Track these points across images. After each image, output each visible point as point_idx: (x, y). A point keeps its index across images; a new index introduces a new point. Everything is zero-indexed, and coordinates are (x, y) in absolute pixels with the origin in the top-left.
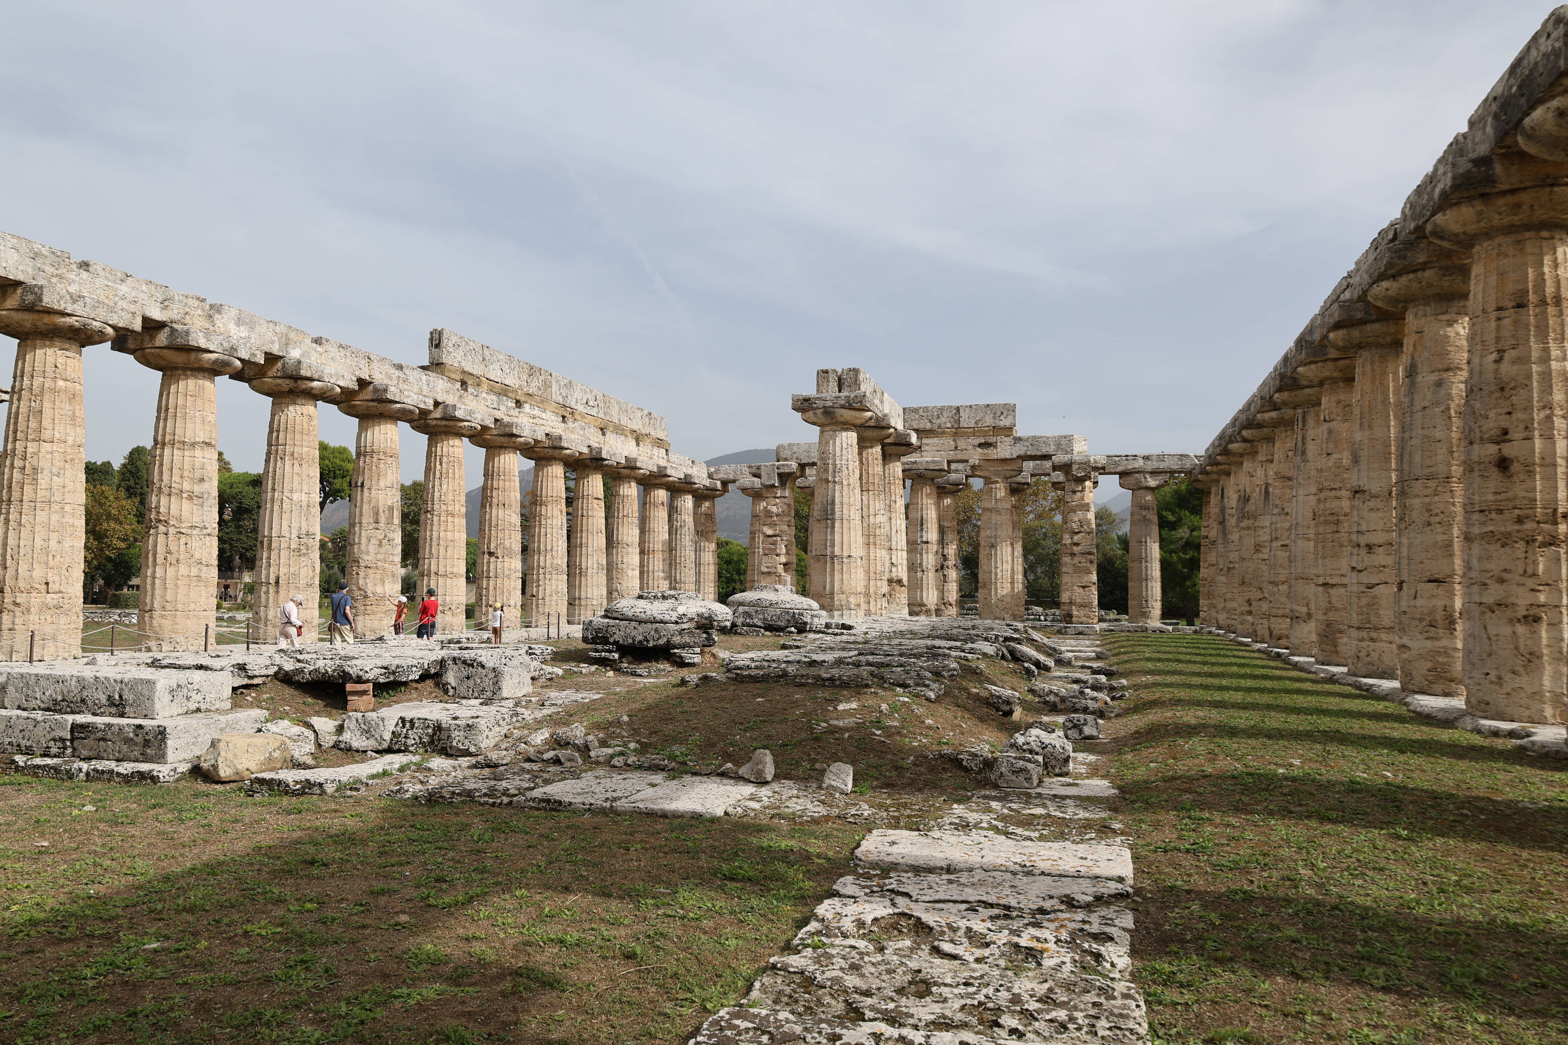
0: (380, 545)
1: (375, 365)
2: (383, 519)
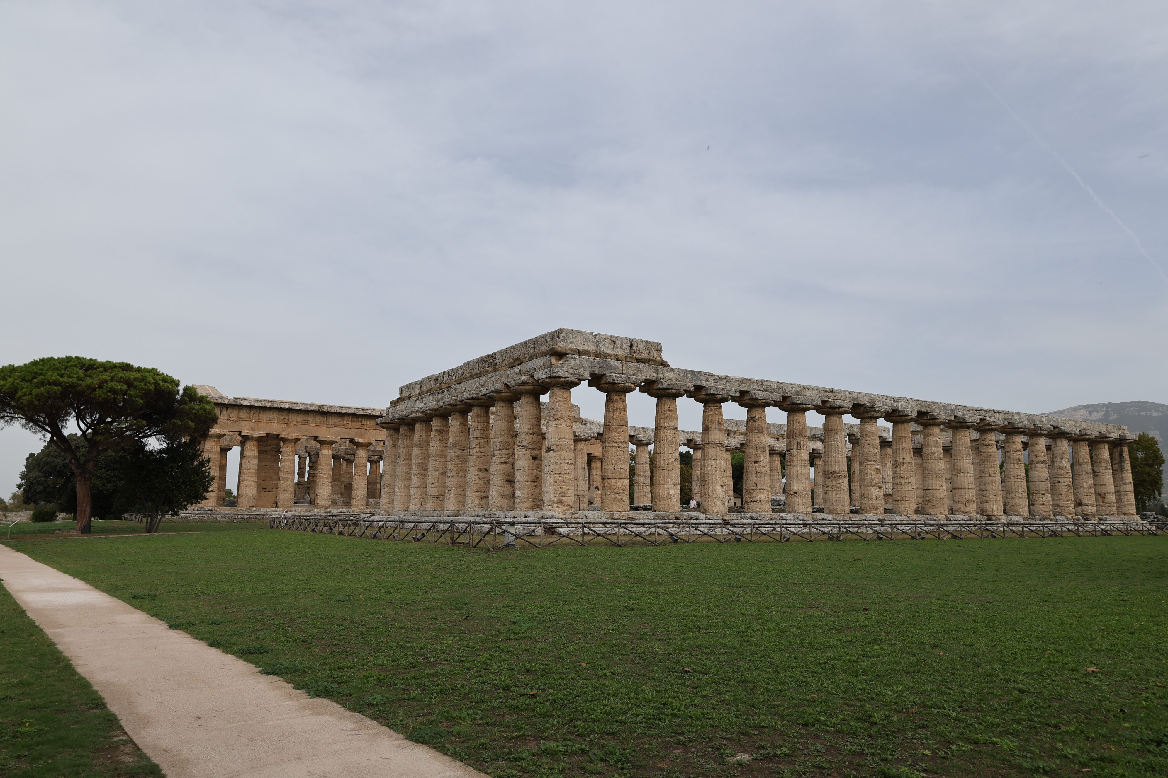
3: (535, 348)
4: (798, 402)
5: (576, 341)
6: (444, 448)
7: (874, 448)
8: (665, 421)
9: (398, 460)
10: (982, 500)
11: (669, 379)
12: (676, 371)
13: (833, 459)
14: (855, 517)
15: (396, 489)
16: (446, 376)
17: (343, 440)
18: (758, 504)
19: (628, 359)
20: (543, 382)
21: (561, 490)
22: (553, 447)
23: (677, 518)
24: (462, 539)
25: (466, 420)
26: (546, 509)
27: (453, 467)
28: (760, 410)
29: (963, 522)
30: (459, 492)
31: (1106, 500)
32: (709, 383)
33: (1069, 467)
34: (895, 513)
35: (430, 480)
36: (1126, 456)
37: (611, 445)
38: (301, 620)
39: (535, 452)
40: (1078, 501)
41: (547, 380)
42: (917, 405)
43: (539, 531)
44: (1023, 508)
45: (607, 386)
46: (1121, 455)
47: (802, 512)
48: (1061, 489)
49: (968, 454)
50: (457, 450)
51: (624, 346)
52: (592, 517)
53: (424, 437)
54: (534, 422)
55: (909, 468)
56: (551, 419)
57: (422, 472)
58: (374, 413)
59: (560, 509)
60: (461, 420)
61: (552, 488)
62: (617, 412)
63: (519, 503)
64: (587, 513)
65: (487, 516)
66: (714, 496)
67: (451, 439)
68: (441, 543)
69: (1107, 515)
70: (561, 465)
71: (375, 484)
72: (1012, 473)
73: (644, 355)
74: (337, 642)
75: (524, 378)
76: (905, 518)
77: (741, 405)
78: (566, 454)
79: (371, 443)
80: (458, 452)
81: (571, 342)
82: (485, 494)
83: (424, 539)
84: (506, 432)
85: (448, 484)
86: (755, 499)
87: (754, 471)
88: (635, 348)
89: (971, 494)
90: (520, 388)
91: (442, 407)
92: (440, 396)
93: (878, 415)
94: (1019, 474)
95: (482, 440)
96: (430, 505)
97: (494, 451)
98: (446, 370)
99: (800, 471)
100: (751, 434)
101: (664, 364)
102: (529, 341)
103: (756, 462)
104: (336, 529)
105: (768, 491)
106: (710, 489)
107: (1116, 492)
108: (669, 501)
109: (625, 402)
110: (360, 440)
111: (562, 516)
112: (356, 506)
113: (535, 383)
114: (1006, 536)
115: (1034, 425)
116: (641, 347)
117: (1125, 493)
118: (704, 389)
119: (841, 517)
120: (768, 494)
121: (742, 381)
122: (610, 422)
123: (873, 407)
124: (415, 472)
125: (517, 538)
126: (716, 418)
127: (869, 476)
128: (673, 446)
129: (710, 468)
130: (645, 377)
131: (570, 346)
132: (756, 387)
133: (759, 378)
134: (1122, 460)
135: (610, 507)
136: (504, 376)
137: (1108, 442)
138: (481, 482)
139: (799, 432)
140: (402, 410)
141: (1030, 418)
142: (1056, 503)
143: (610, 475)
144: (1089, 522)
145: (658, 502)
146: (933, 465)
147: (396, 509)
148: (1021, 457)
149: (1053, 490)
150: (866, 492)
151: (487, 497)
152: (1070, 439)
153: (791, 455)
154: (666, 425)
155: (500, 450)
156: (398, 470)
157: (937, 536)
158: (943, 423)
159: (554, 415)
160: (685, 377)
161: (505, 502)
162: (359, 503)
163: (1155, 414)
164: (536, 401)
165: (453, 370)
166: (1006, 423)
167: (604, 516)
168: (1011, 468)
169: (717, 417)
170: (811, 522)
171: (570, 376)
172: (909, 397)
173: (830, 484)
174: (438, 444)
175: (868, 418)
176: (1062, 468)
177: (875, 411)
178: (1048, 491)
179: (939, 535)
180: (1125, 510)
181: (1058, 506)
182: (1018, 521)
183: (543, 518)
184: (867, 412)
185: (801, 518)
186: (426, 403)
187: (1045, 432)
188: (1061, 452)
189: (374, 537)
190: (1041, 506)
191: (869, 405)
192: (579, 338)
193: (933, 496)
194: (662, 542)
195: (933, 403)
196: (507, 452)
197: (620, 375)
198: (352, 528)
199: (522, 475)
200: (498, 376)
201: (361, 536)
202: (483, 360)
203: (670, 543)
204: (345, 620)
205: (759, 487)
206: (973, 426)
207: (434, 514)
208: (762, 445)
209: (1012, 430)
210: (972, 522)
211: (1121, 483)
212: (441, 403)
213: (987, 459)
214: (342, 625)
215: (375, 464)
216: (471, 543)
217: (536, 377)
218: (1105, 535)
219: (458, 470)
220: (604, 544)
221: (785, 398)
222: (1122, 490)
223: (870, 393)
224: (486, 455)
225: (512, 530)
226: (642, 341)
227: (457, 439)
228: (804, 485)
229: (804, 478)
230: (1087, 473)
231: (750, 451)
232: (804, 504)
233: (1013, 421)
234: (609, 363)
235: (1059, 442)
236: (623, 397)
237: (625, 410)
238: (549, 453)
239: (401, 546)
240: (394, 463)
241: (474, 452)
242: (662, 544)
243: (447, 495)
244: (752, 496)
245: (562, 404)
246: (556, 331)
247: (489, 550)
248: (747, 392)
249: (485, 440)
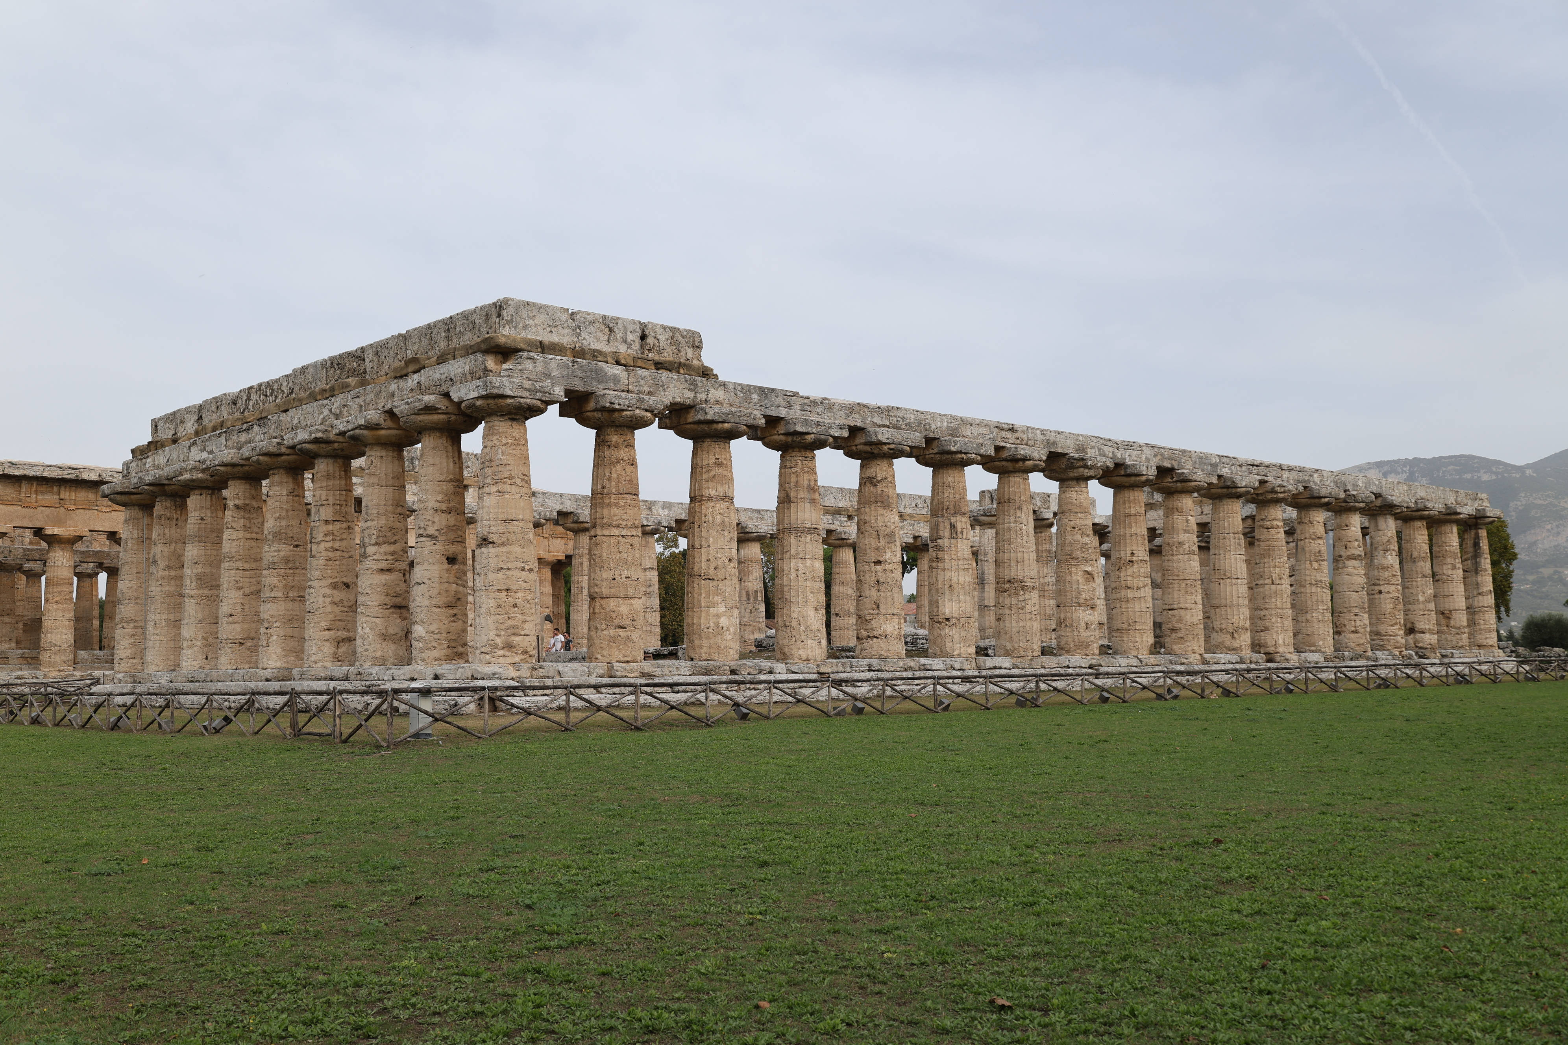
0: (751, 612)
1: (742, 514)
2: (752, 598)
3: (448, 338)
4: (953, 449)
5: (536, 325)
6: (254, 544)
7: (1082, 535)
8: (711, 484)
9: (153, 569)
10: (1258, 626)
11: (718, 402)
12: (731, 387)
13: (1013, 555)
14: (1051, 663)
15: (150, 627)
16: (254, 397)
17: (18, 531)
18: (882, 642)
19: (640, 363)
20: (469, 407)
21: (510, 623)
22: (493, 537)
23: (733, 672)
24: (319, 726)
25: (300, 485)
26: (480, 661)
27: (275, 580)
28: (884, 464)
29: (1230, 666)
30: (289, 632)
31: (1452, 623)
32: (792, 412)
33: (1397, 566)
34: (1116, 653)
35: (225, 608)
36: (1484, 545)
37: (606, 532)
38: (29, 926)
39: (453, 549)
40: (1409, 625)
41: (479, 403)
42: (1155, 456)
43: (470, 706)
44: (1324, 639)
45: (597, 415)
46: (1476, 544)
47: (960, 655)
48: (1383, 605)
49: (1239, 544)
50: (283, 547)
51: (630, 337)
52: (571, 673)
53: (208, 520)
54: (449, 487)
55: (1142, 570)
56: (489, 480)
57: (206, 592)
58: (85, 476)
59: (509, 660)
60: (291, 486)
61: (491, 620)
62: (619, 468)
63: (422, 650)
64: (560, 666)
65: (352, 677)
66: (802, 628)
67: (270, 524)
68: (269, 735)
69: (1453, 648)
70: (510, 573)
71: (90, 620)
72: (1308, 578)
73: (668, 356)
74: (141, 980)
75: (429, 399)
76: (1135, 662)
77: (850, 454)
78: (519, 550)
79: (81, 537)
80: (285, 550)
81: (525, 327)
82: (345, 634)
83: (231, 727)
84: (390, 508)
85: (265, 616)
86: (875, 633)
87: (874, 580)
88: (650, 340)
89: (1241, 616)
90: (420, 418)
91: (248, 459)
92: (243, 437)
93: (1092, 473)
94: (1319, 579)
95: (338, 526)
96: (226, 660)
97: (364, 546)
98: (255, 383)
99: (955, 579)
100: (867, 509)
101: (706, 373)
102: (436, 324)
103: (878, 563)
104: (26, 711)
105: (899, 616)
106: (794, 615)
107: (1468, 608)
108: (718, 640)
109: (634, 447)
110: (56, 531)
111: (513, 673)
112: (52, 665)
113: (451, 409)
114: (1310, 688)
115: (1345, 491)
116: (662, 338)
117: (1481, 610)
118: (783, 423)
119: (1026, 662)
120: (900, 623)
121: (852, 409)
122: (603, 487)
123: (1083, 459)
124: (193, 592)
125: (436, 720)
126: (804, 480)
127: (1075, 587)
128: (726, 533)
129: (793, 576)
130: (671, 399)
131: (523, 334)
132: (877, 420)
133: (883, 404)
134: (1477, 554)
135: (605, 653)
136: (383, 394)
137: (1458, 522)
138: (337, 610)
139: (955, 506)
140: (158, 467)
141: (1338, 477)
142: (1374, 629)
143: (605, 591)
144: (1427, 661)
145: (697, 642)
146: (1181, 564)
147: (151, 669)
148: (1324, 549)
149: (1372, 607)
150: (1069, 615)
151: (351, 640)
152: (1397, 517)
153: (938, 548)
154: (713, 493)
155: (377, 544)
156: (155, 589)
157: (1199, 691)
158: (1197, 489)
159: (494, 473)
160: (747, 399)
161: (389, 650)
162: (57, 659)
163: (1485, 477)
164: (453, 445)
165: (269, 385)
166: (1301, 488)
167: (592, 672)
168: (1306, 569)
169: (806, 477)
170: (976, 673)
171: (527, 394)
172: (1142, 441)
173: (1007, 601)
174: (241, 534)
175: (1072, 479)
176: (1385, 568)
177: (1086, 467)
178: (1363, 608)
179: (1203, 690)
180: (1481, 639)
181: (1378, 634)
182: (1317, 663)
183: (473, 678)
184: (1072, 467)
185: (957, 666)
186: (211, 452)
187: (1362, 505)
188: (1385, 539)
189: (115, 727)
190: (1352, 635)
191: (1076, 455)
192: (541, 318)
193: (1180, 620)
194: (718, 720)
195: (1183, 451)
196: (391, 548)
197: (624, 394)
198: (62, 710)
199: (427, 594)
200: (372, 396)
201: (83, 726)
202: (337, 363)
203: (733, 720)
204: (134, 920)
205: (883, 610)
206: (1248, 493)
207: (236, 677)
208: (888, 531)
209: (1309, 501)
210: (1244, 666)
211: (1475, 592)
212: (246, 452)
213: (1268, 553)
214: (135, 935)
215: (88, 580)
216: (337, 733)
217: (455, 397)
218: (1461, 682)
219: (285, 586)
220: (610, 727)
221: (929, 441)
222: (1476, 604)
223: (1076, 432)
224: (345, 554)
225: (426, 704)
226: (664, 327)
227: (284, 523)
228: (962, 605)
229: (962, 592)
230: (1424, 576)
231: (866, 542)
232: (963, 640)
233: (1311, 485)
234: (601, 369)
235: (1381, 522)
236: (629, 437)
237: (633, 463)
238: (484, 550)
239: (182, 744)
240: (144, 576)
241: (321, 549)
242: (719, 722)
243: (263, 638)
244: (869, 627)
245: (510, 450)
246: (495, 304)
247: (379, 747)
248: (861, 429)
249: (345, 525)
